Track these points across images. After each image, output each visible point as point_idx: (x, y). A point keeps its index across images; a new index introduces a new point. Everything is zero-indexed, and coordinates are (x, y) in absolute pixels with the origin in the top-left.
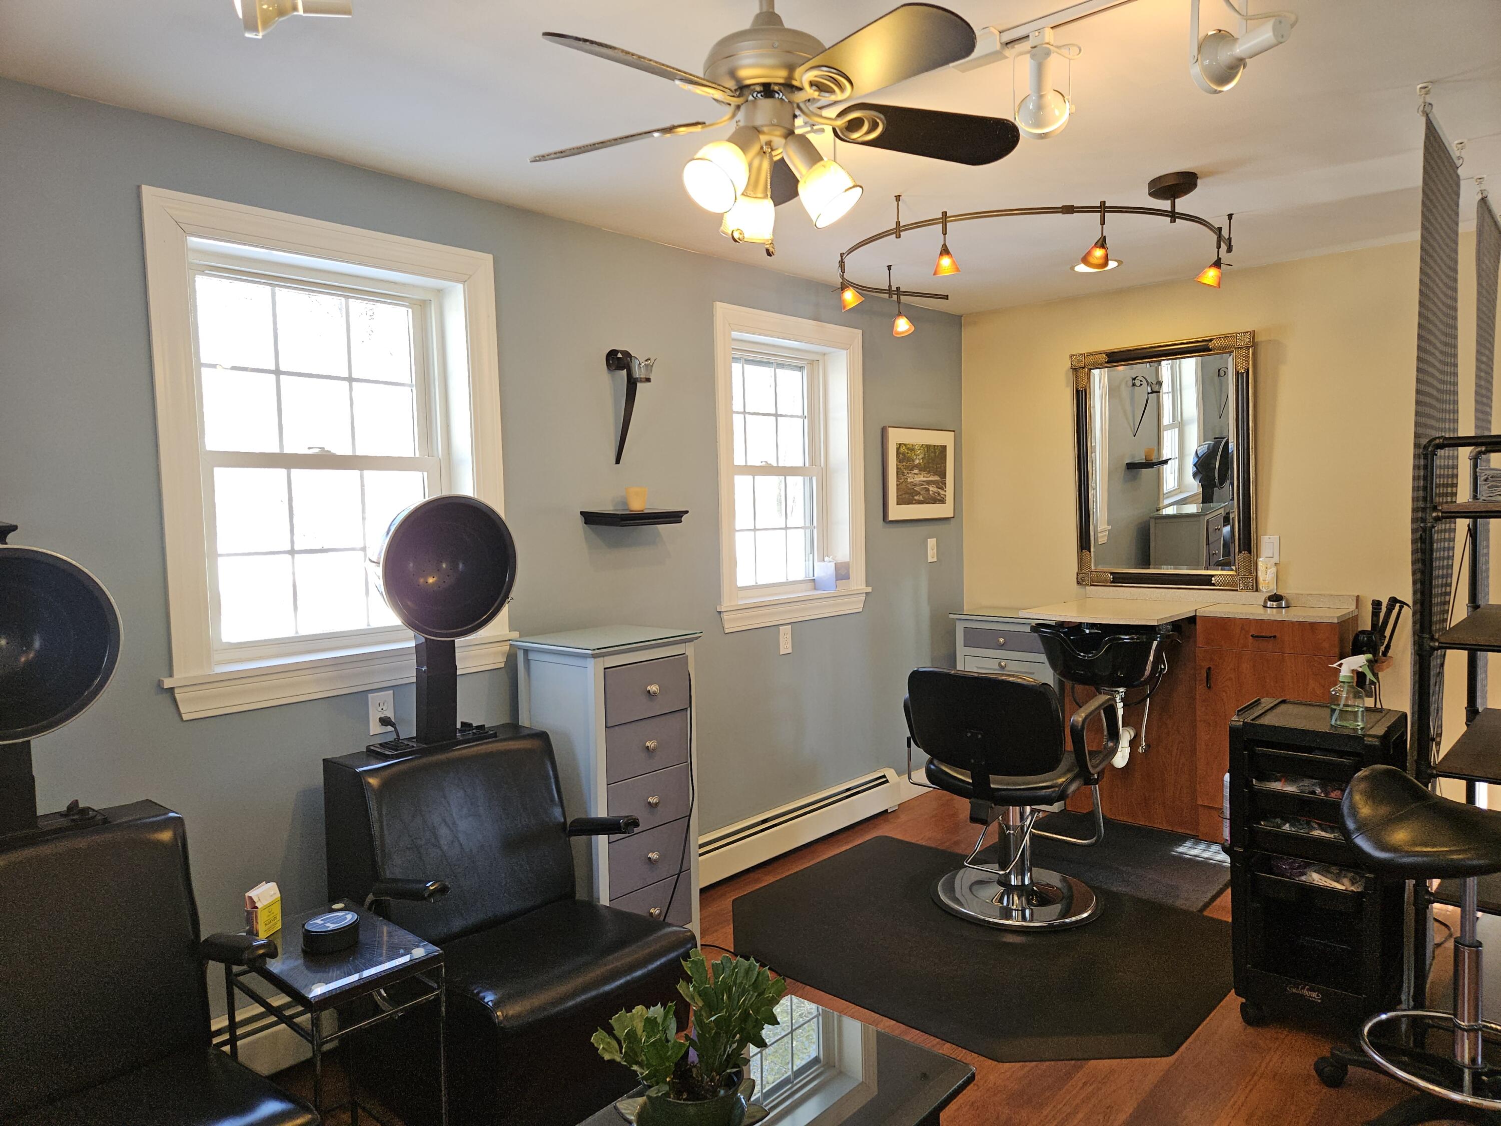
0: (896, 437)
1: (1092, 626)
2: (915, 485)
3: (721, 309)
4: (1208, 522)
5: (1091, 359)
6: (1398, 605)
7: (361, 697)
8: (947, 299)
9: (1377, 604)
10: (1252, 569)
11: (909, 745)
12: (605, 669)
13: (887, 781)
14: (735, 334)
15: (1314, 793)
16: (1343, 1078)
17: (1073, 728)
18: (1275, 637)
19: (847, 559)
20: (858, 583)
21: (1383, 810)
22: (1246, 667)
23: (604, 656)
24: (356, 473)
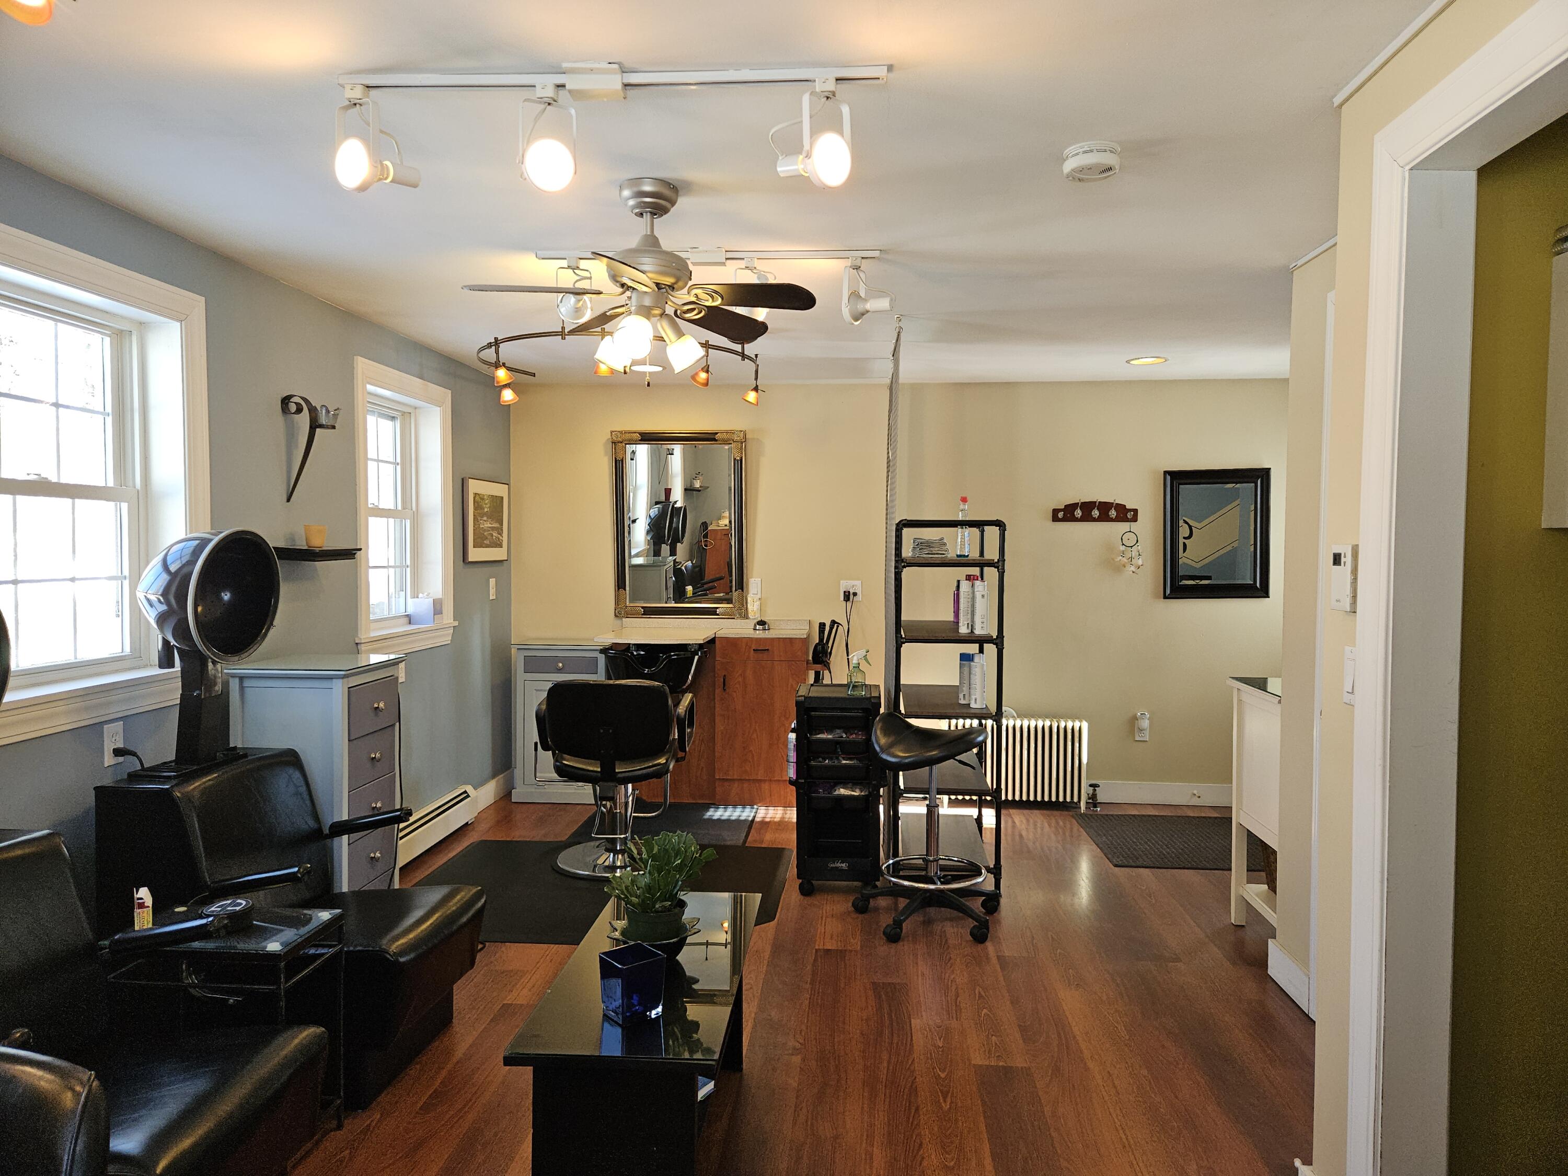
0: (475, 487)
1: (639, 647)
2: (485, 531)
3: (362, 365)
4: (666, 571)
5: (628, 436)
6: (836, 625)
7: (96, 728)
8: (534, 376)
9: (822, 626)
10: (743, 603)
11: (536, 749)
12: (349, 688)
13: (468, 796)
14: (370, 388)
15: (842, 737)
16: (867, 906)
17: (678, 717)
18: (768, 650)
19: (441, 597)
20: (448, 618)
21: (891, 739)
22: (749, 673)
23: (348, 677)
24: (68, 501)
